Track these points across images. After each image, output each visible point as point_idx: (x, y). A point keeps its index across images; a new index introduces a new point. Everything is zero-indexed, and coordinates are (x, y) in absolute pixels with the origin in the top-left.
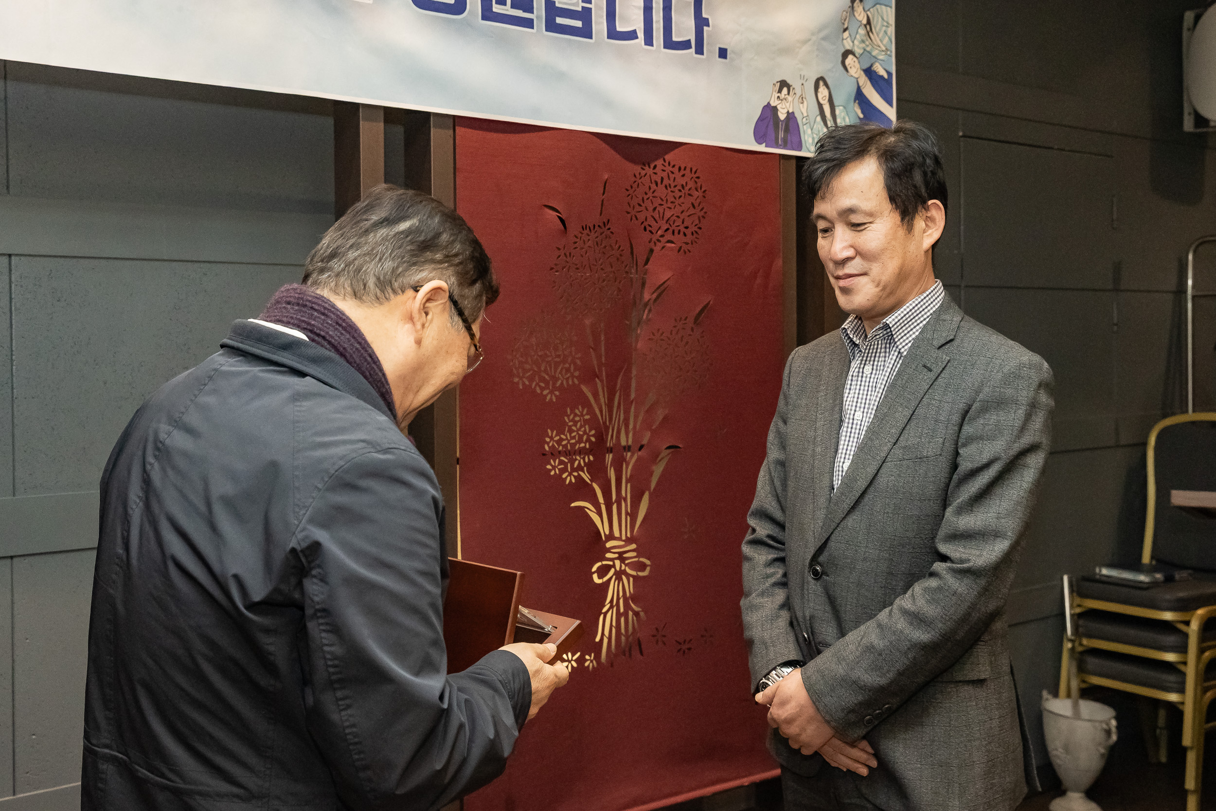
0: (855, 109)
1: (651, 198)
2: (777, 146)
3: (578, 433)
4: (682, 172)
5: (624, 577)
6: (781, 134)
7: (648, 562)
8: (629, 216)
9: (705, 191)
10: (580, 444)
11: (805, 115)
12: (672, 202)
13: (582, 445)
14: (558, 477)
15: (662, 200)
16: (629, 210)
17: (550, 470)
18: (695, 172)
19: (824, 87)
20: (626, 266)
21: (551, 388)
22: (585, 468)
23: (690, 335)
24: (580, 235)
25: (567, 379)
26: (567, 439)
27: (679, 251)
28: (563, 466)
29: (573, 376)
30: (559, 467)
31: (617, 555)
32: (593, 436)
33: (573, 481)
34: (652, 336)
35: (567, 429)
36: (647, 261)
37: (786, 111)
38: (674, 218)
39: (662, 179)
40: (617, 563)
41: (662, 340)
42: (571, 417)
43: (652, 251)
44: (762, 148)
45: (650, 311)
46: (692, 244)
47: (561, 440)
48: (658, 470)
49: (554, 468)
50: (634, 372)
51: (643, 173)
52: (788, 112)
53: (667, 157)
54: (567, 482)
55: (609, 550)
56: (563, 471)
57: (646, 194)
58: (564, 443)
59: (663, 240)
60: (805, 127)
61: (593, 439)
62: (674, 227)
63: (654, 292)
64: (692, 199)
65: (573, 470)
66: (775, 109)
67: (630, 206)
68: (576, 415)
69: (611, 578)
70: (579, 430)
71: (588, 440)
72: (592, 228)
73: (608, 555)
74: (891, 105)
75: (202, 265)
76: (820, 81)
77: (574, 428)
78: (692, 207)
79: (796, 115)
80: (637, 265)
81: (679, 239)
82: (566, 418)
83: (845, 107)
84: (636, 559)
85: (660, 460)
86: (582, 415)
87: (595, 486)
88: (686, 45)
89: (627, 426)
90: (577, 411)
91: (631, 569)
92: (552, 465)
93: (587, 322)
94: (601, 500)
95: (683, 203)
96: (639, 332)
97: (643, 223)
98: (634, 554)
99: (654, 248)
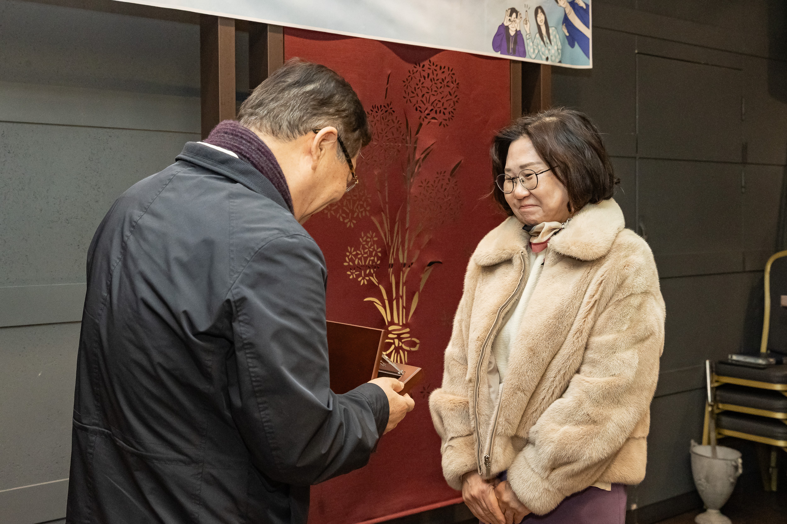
0: (563, 29)
1: (421, 87)
2: (509, 54)
3: (369, 250)
4: (443, 70)
5: (401, 351)
6: (512, 46)
7: (418, 341)
8: (405, 100)
9: (458, 84)
10: (370, 258)
11: (528, 32)
12: (435, 91)
13: (372, 258)
14: (355, 280)
15: (428, 89)
16: (406, 96)
17: (350, 275)
18: (452, 71)
19: (542, 13)
20: (403, 135)
21: (350, 218)
22: (374, 275)
23: (448, 184)
24: (371, 112)
25: (362, 212)
26: (361, 254)
27: (440, 125)
28: (358, 273)
29: (365, 210)
30: (356, 273)
31: (396, 336)
32: (379, 252)
33: (366, 283)
34: (421, 184)
35: (361, 246)
36: (417, 133)
37: (515, 29)
38: (436, 102)
39: (428, 74)
40: (396, 341)
41: (428, 187)
42: (365, 239)
43: (421, 125)
44: (498, 55)
45: (420, 166)
46: (449, 120)
47: (357, 254)
48: (425, 277)
49: (352, 273)
50: (408, 209)
51: (415, 70)
52: (516, 30)
53: (432, 59)
54: (362, 284)
55: (390, 332)
56: (358, 276)
57: (417, 85)
58: (359, 256)
59: (428, 117)
60: (528, 41)
61: (380, 254)
62: (436, 108)
63: (422, 154)
64: (448, 89)
65: (366, 275)
66: (507, 28)
67: (406, 93)
68: (368, 237)
69: (392, 352)
70: (370, 247)
71: (376, 255)
72: (379, 108)
73: (390, 336)
74: (588, 27)
75: (108, 130)
76: (539, 9)
77: (366, 246)
78: (449, 95)
79: (522, 32)
80: (411, 134)
81: (440, 117)
82: (361, 239)
83: (556, 28)
84: (409, 339)
85: (426, 271)
86: (372, 237)
87: (381, 287)
89: (403, 246)
90: (368, 235)
91: (406, 345)
92: (351, 272)
93: (376, 173)
94: (385, 297)
95: (443, 92)
96: (412, 180)
97: (414, 105)
98: (408, 335)
99: (423, 122)
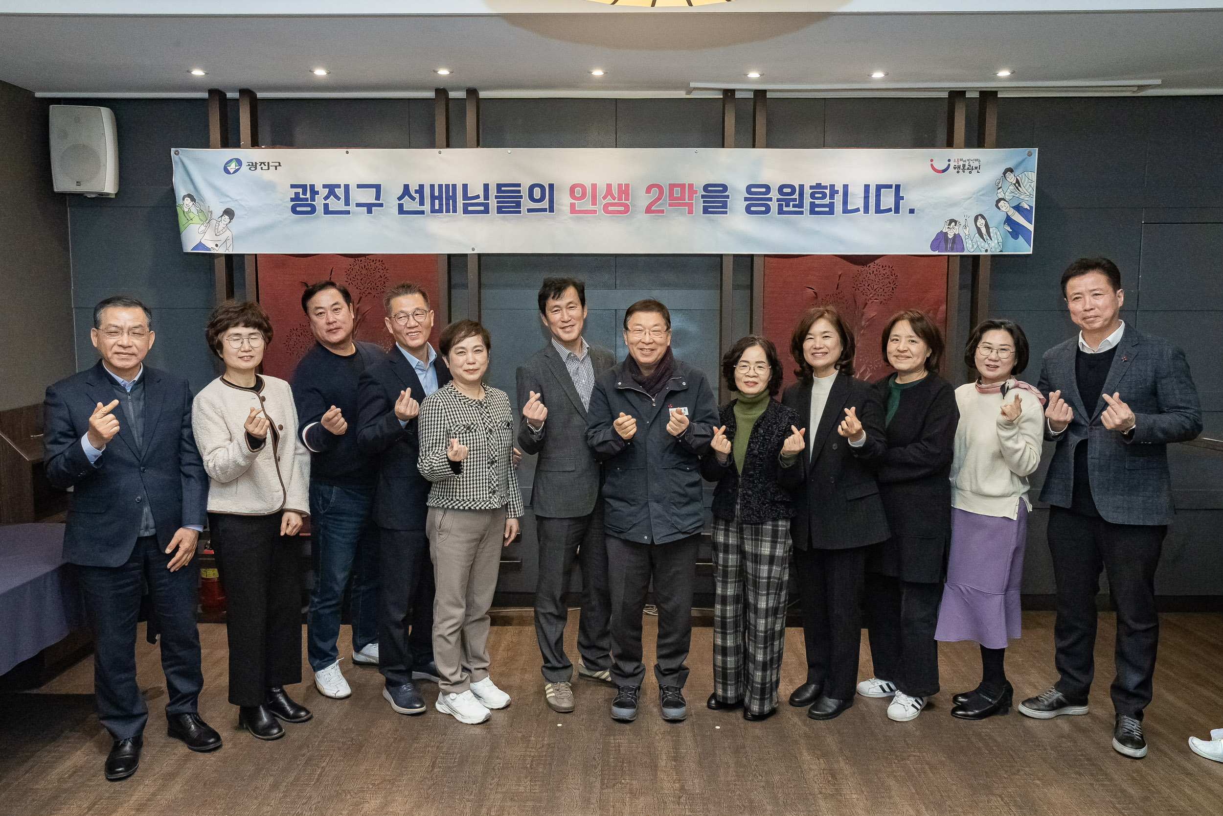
0: (1005, 227)
1: (867, 280)
2: (947, 251)
4: (885, 267)
6: (950, 245)
8: (854, 289)
9: (897, 276)
11: (968, 233)
12: (878, 282)
15: (873, 281)
16: (854, 286)
18: (890, 267)
19: (982, 219)
24: (825, 298)
27: (881, 303)
36: (864, 309)
37: (953, 234)
38: (878, 289)
39: (873, 272)
43: (867, 303)
44: (936, 253)
45: (865, 330)
46: (888, 300)
51: (862, 269)
52: (955, 234)
53: (876, 262)
57: (864, 278)
59: (872, 298)
60: (967, 240)
62: (878, 293)
63: (867, 322)
64: (888, 280)
66: (946, 234)
72: (832, 295)
74: (1031, 223)
76: (979, 216)
78: (888, 283)
79: (961, 235)
80: (858, 310)
81: (881, 298)
83: (996, 228)
88: (889, 210)
95: (884, 282)
97: (862, 291)
